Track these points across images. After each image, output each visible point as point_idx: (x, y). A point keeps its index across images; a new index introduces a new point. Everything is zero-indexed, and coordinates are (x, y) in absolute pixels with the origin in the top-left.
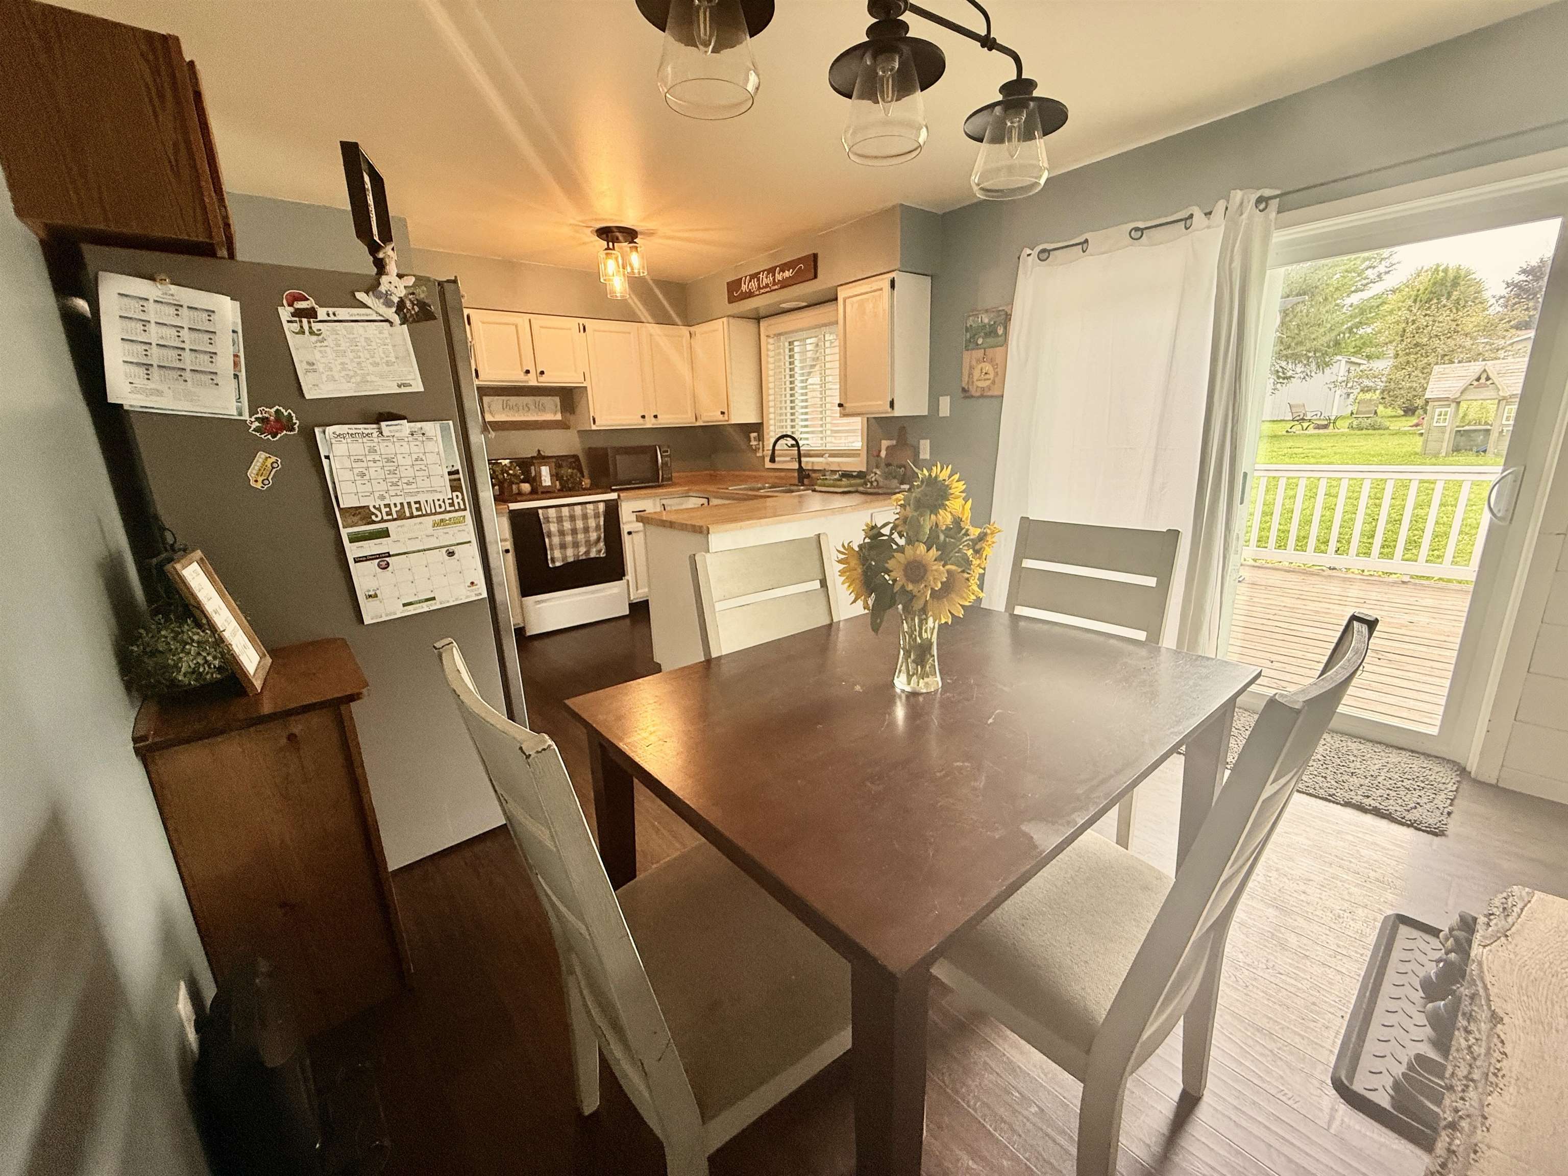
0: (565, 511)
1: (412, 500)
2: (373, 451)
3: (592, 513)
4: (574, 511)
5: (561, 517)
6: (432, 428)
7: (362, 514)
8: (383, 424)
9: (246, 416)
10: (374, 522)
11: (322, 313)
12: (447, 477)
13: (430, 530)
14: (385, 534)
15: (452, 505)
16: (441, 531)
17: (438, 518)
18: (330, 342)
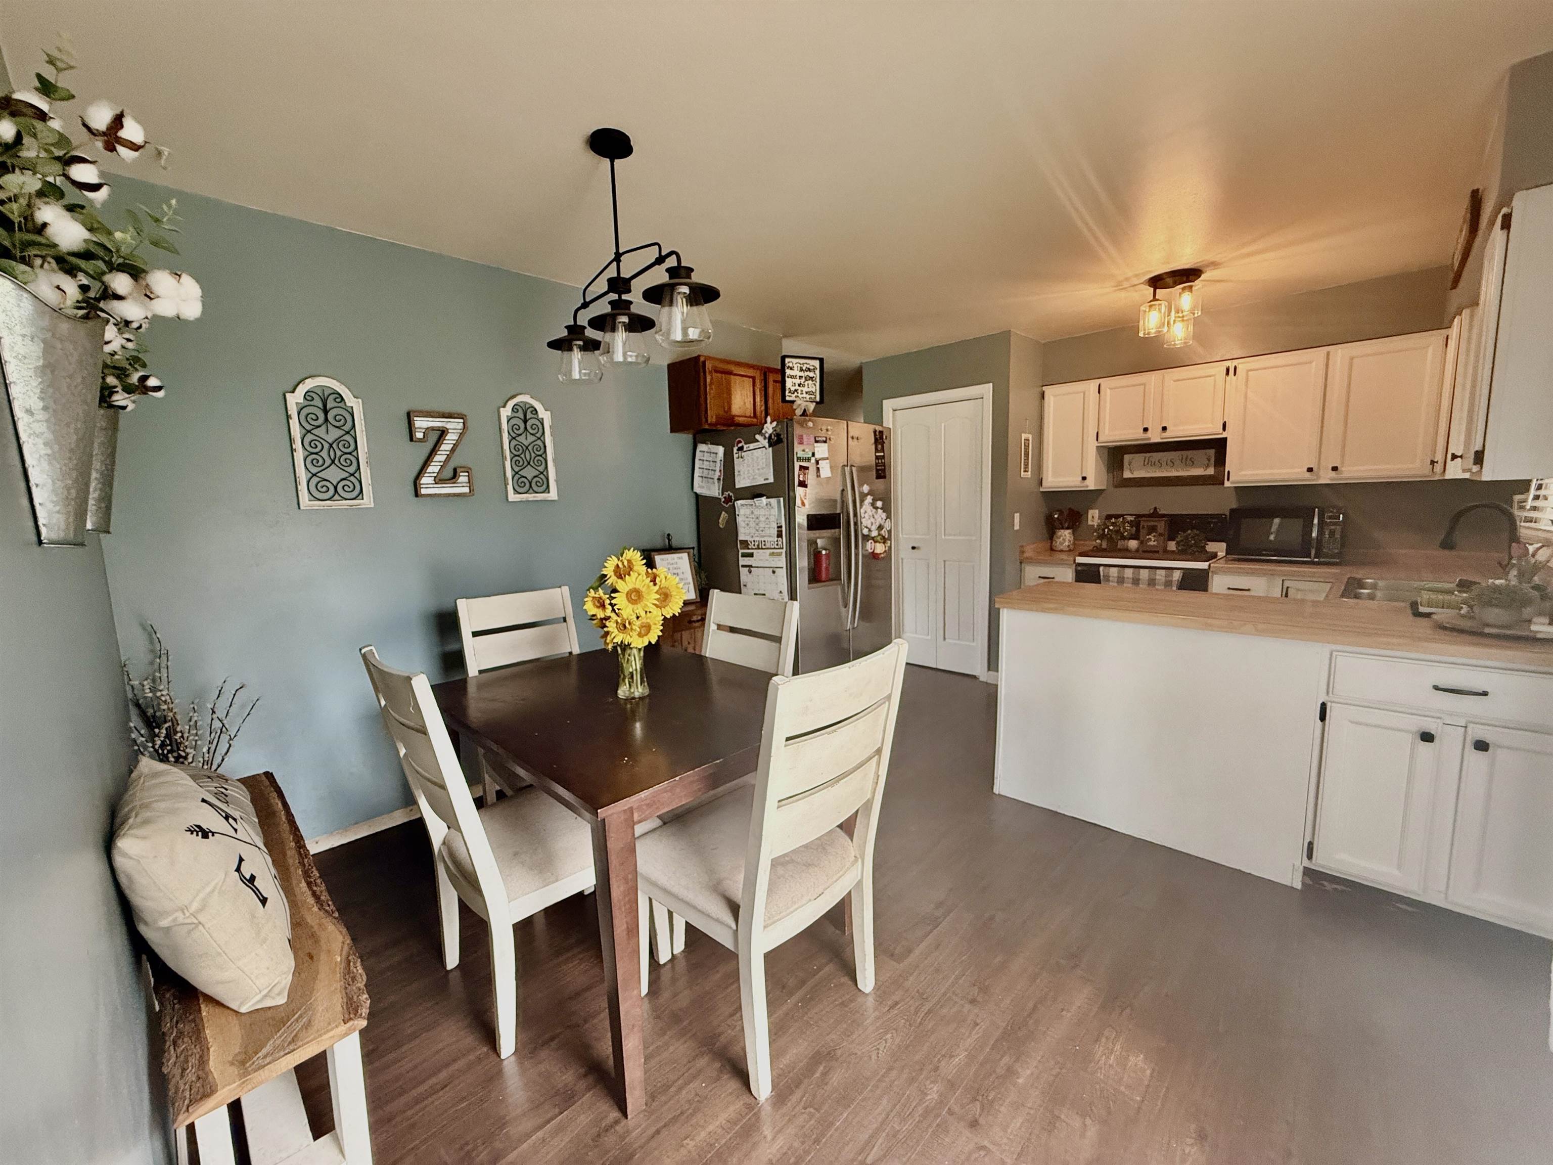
0: (1129, 573)
1: (763, 539)
2: (752, 513)
3: (1163, 579)
4: (1139, 574)
5: (1138, 580)
6: (773, 501)
7: (745, 544)
8: (755, 500)
9: (720, 497)
10: (749, 549)
11: (745, 447)
12: (776, 529)
13: (768, 557)
14: (751, 555)
15: (777, 545)
16: (771, 558)
17: (772, 551)
18: (746, 461)
